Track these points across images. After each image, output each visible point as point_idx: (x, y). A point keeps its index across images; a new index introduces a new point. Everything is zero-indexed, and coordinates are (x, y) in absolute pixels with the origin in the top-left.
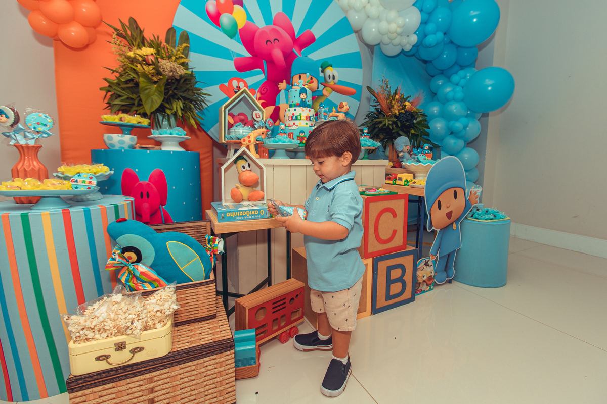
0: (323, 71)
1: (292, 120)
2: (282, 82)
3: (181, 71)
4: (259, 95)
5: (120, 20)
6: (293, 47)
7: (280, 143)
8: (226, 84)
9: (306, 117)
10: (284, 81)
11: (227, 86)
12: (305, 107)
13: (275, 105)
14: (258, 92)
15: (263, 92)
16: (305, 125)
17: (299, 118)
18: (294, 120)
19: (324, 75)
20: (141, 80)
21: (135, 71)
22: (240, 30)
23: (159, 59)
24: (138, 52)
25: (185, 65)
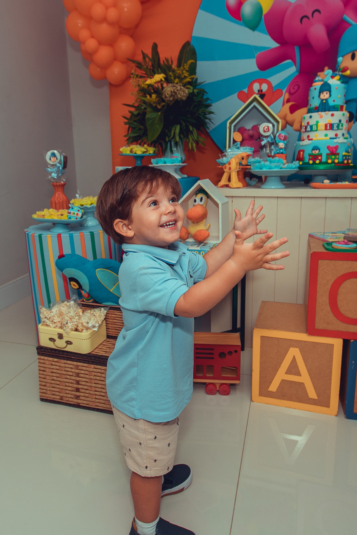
1: (306, 131)
2: (323, 71)
3: (183, 93)
4: (287, 96)
5: (142, 52)
6: (343, 13)
7: (264, 169)
8: (246, 90)
9: (326, 125)
10: (327, 68)
11: (246, 92)
12: (325, 111)
14: (286, 92)
15: (292, 91)
16: (324, 138)
17: (314, 128)
18: (309, 131)
20: (149, 110)
21: (145, 102)
22: (265, 16)
23: (165, 85)
24: (149, 82)
25: (193, 83)
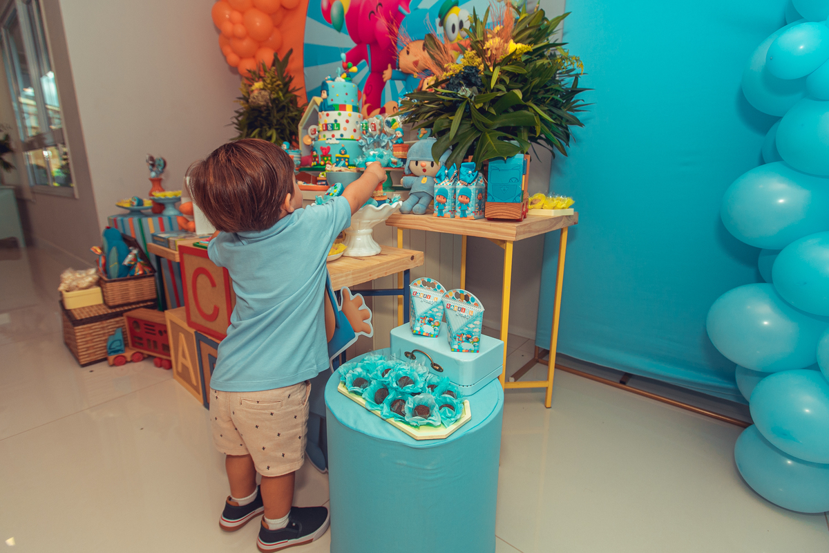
0: (442, 24)
2: (386, 68)
4: (365, 98)
9: (323, 125)
10: (389, 66)
13: (379, 107)
14: (364, 93)
15: (367, 92)
16: (323, 138)
19: (445, 29)
22: (346, 15)
